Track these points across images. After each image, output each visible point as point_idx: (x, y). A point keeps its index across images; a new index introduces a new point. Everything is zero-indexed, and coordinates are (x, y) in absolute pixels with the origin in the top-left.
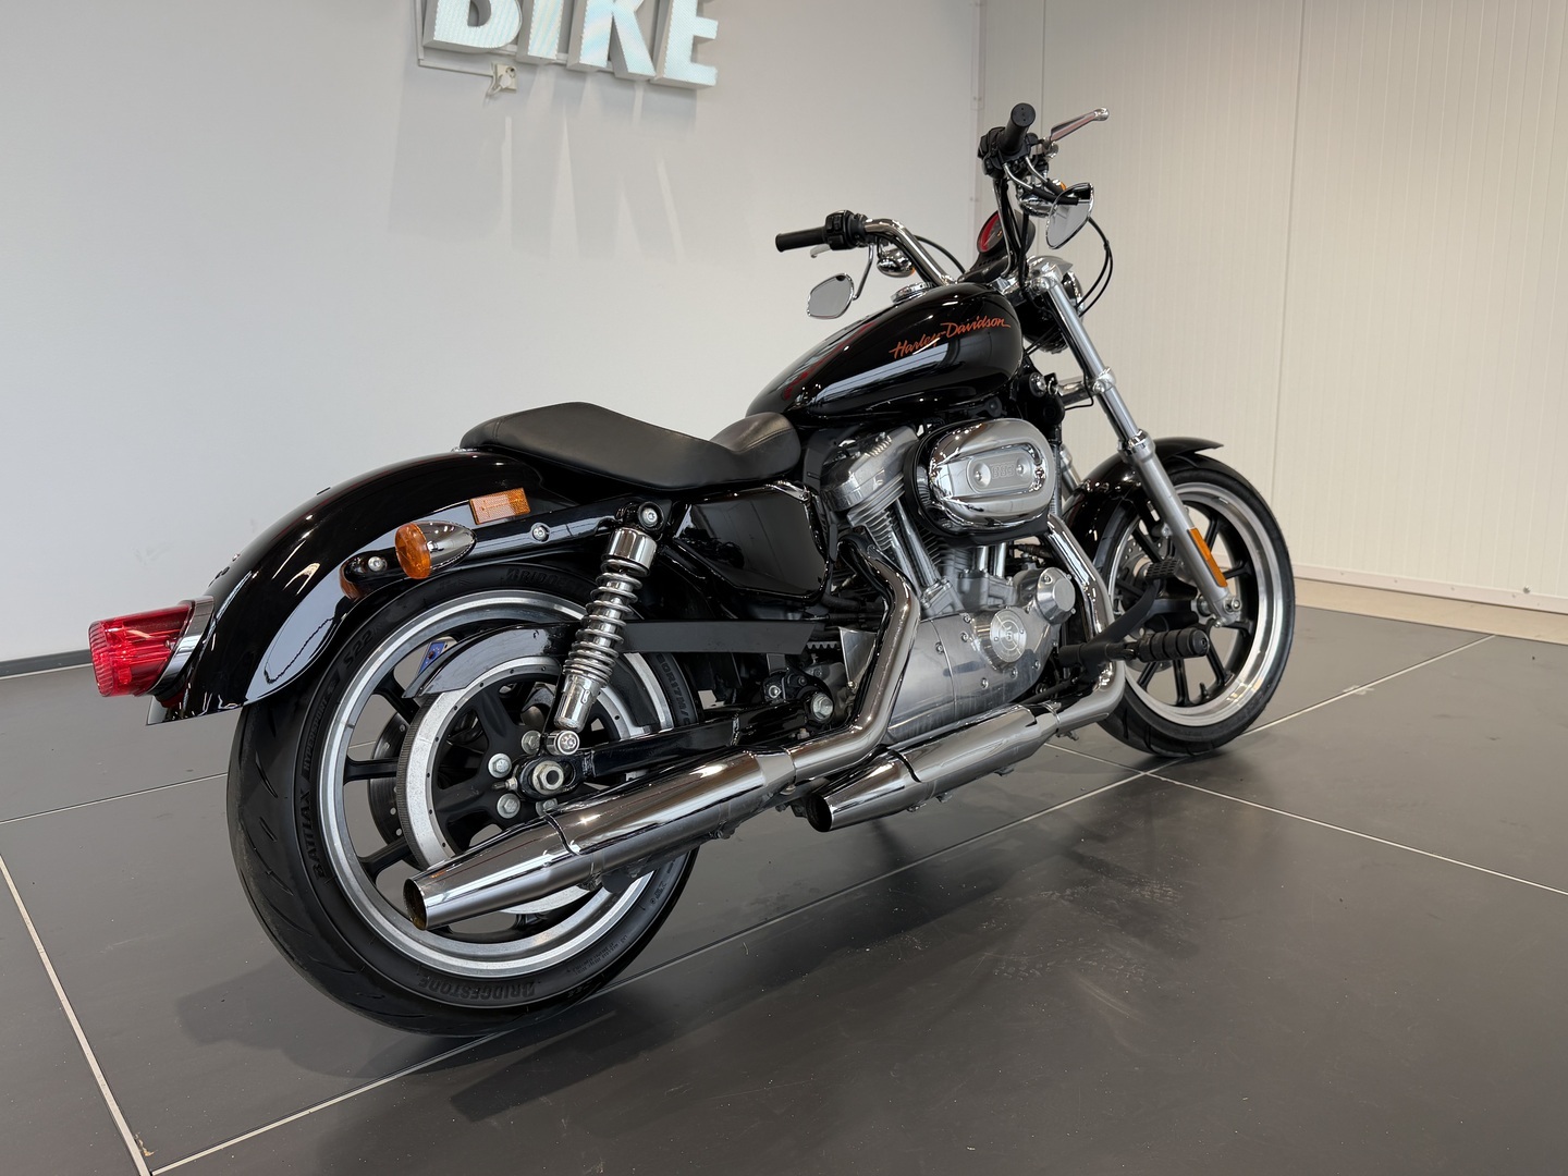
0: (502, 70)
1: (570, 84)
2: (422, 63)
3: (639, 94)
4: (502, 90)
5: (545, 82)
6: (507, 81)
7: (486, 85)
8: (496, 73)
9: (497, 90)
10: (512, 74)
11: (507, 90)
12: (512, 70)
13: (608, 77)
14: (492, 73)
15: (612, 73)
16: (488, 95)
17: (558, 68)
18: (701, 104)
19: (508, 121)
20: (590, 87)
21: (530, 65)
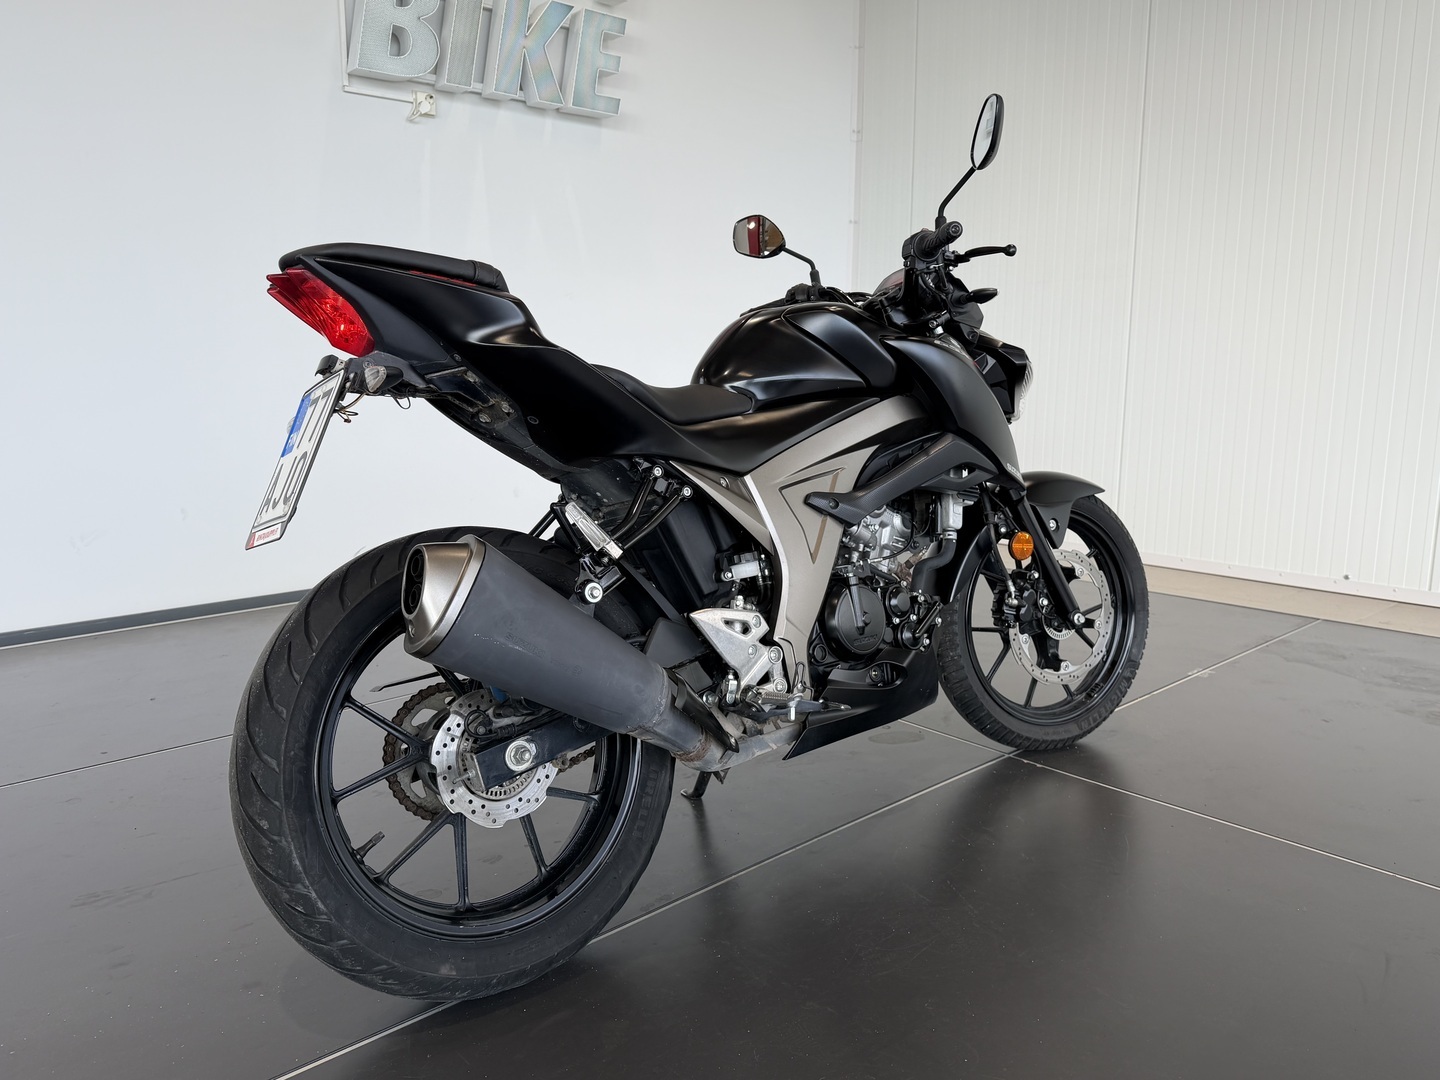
0: (421, 97)
1: (486, 111)
2: (347, 89)
3: (549, 123)
4: (421, 115)
5: (459, 113)
6: (425, 108)
7: (408, 109)
8: (416, 100)
9: (418, 116)
10: (431, 101)
11: (426, 115)
12: (431, 97)
13: (521, 104)
14: (411, 100)
15: (524, 102)
16: (411, 121)
17: (474, 95)
18: (605, 133)
19: (427, 143)
20: (504, 114)
21: (448, 93)
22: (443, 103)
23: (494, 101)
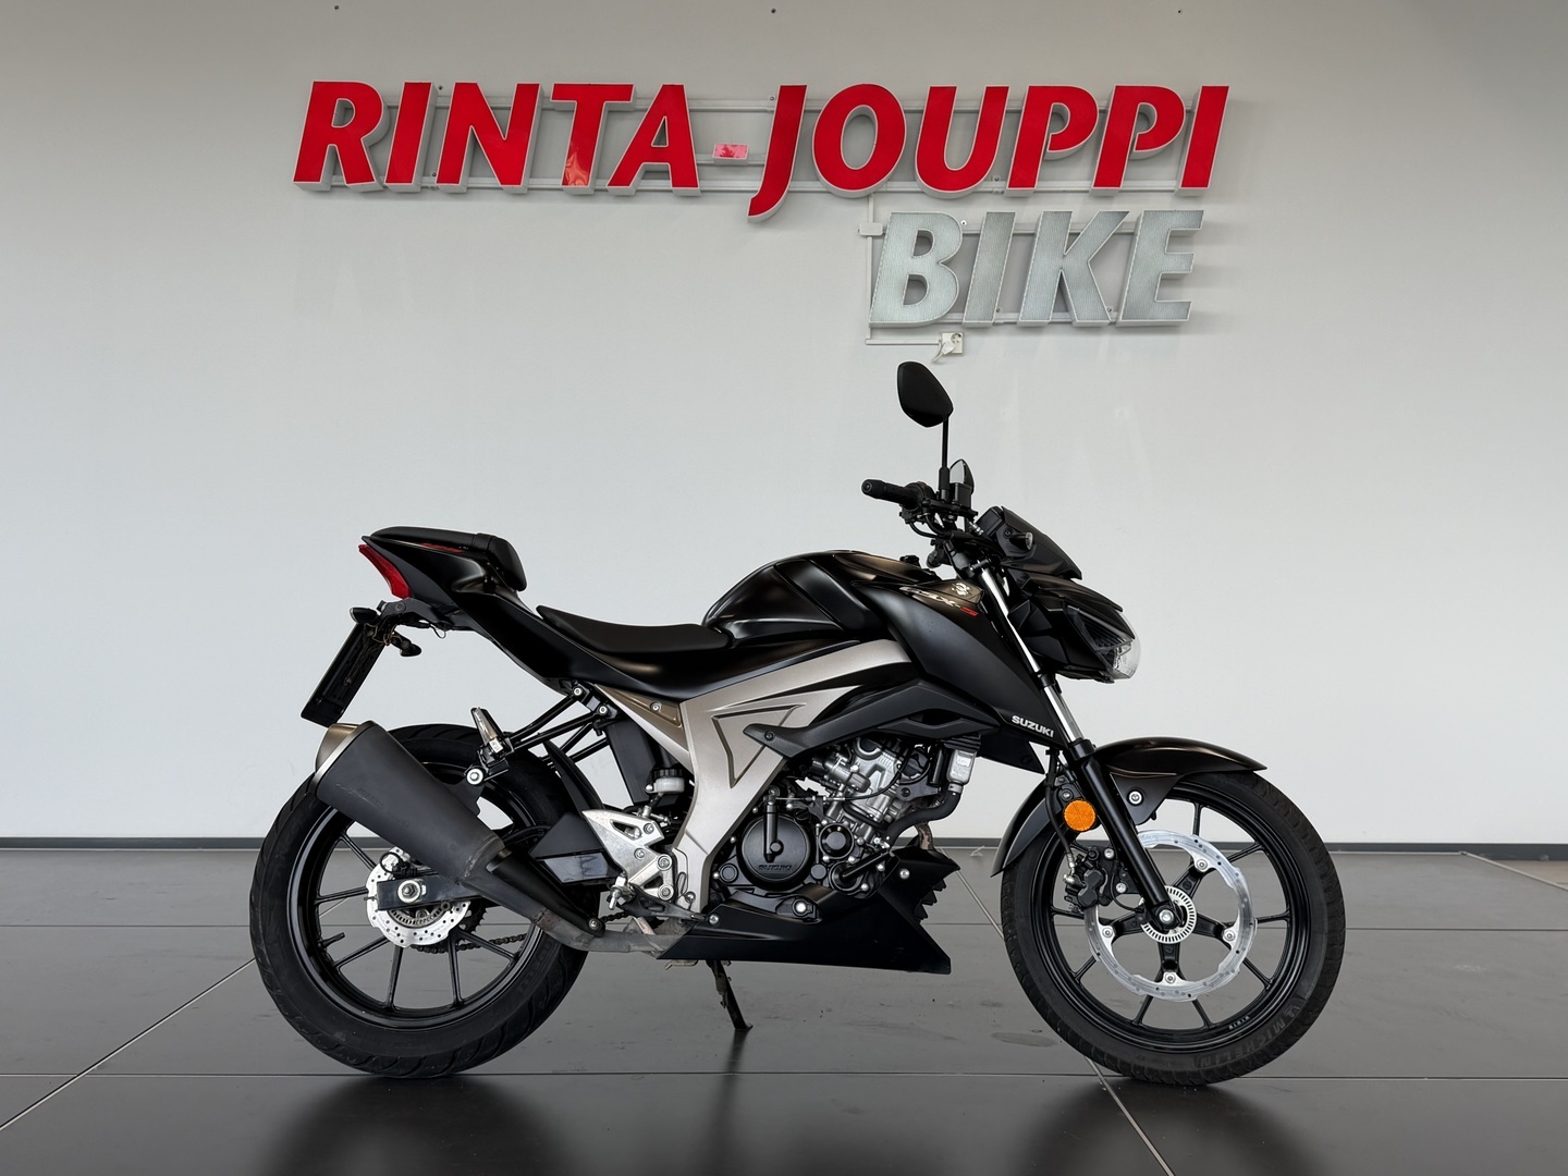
0: (947, 337)
1: (1029, 340)
2: (868, 342)
3: (1105, 341)
4: (944, 355)
8: (940, 341)
9: (943, 358)
10: (959, 339)
11: (951, 354)
12: (958, 336)
14: (937, 342)
16: (933, 362)
17: (1009, 326)
18: (1184, 340)
21: (980, 329)
22: (974, 340)
23: (1034, 328)
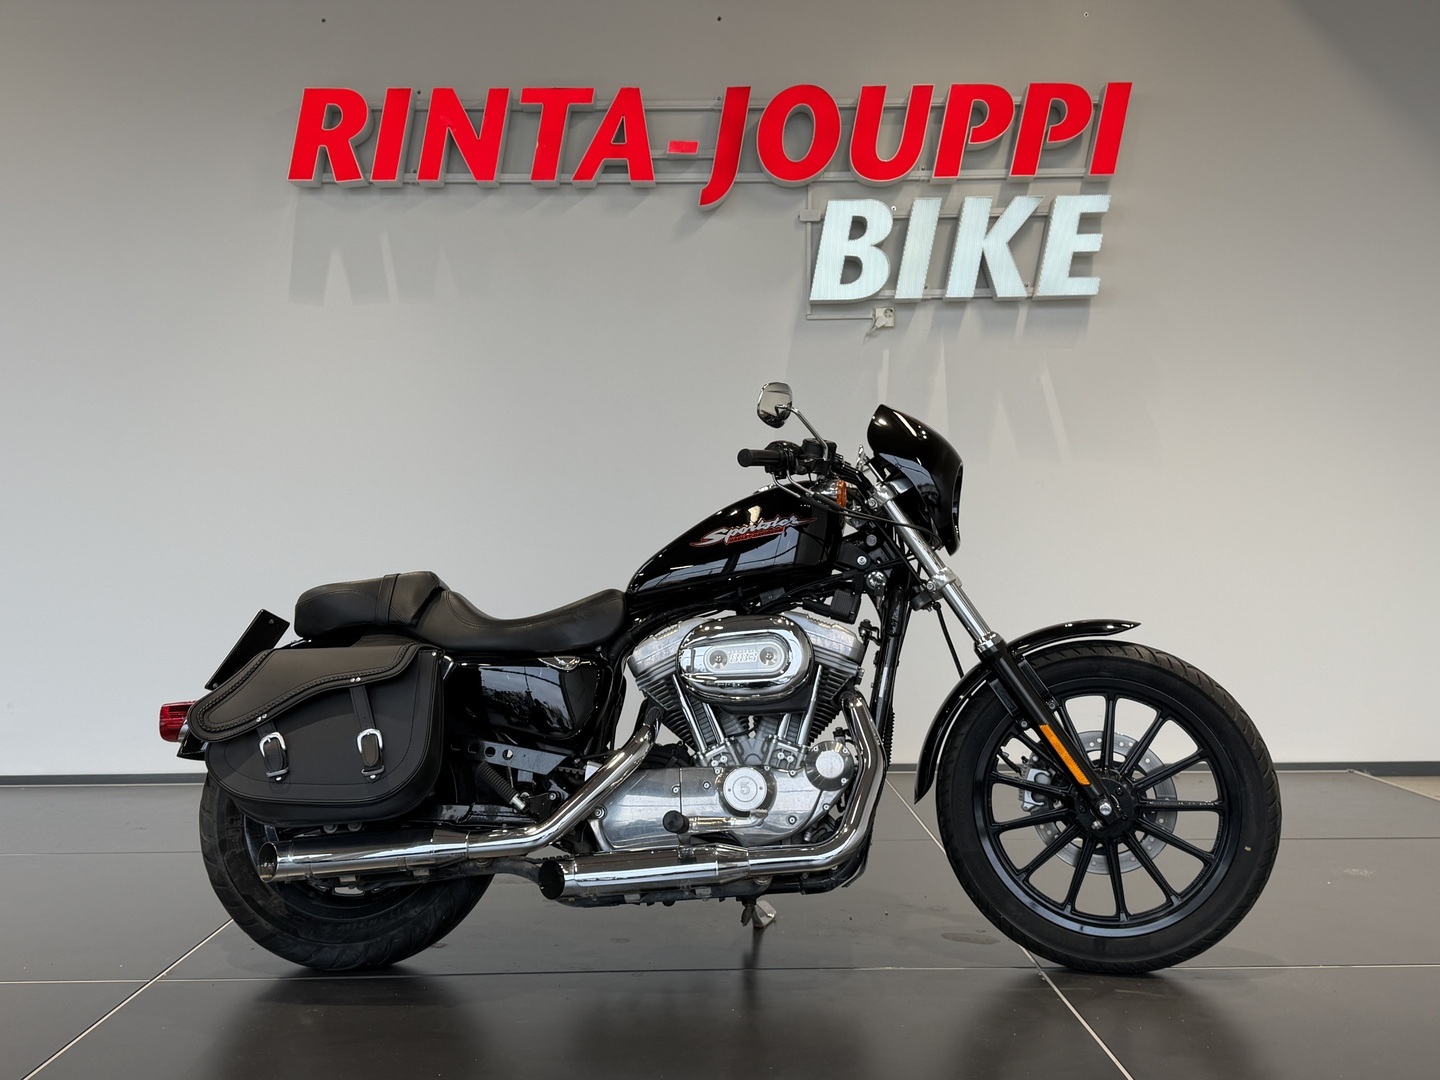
0: (880, 312)
1: (950, 314)
2: (809, 318)
3: (1023, 312)
4: (878, 329)
5: (923, 318)
6: (882, 321)
7: (867, 326)
8: (874, 315)
9: (877, 331)
10: (890, 314)
11: (883, 327)
12: (887, 311)
13: (982, 303)
14: (871, 316)
15: (981, 300)
16: (869, 335)
17: (935, 301)
18: (1094, 312)
19: (886, 353)
20: (970, 314)
21: (910, 304)
22: (902, 314)
23: (958, 303)
